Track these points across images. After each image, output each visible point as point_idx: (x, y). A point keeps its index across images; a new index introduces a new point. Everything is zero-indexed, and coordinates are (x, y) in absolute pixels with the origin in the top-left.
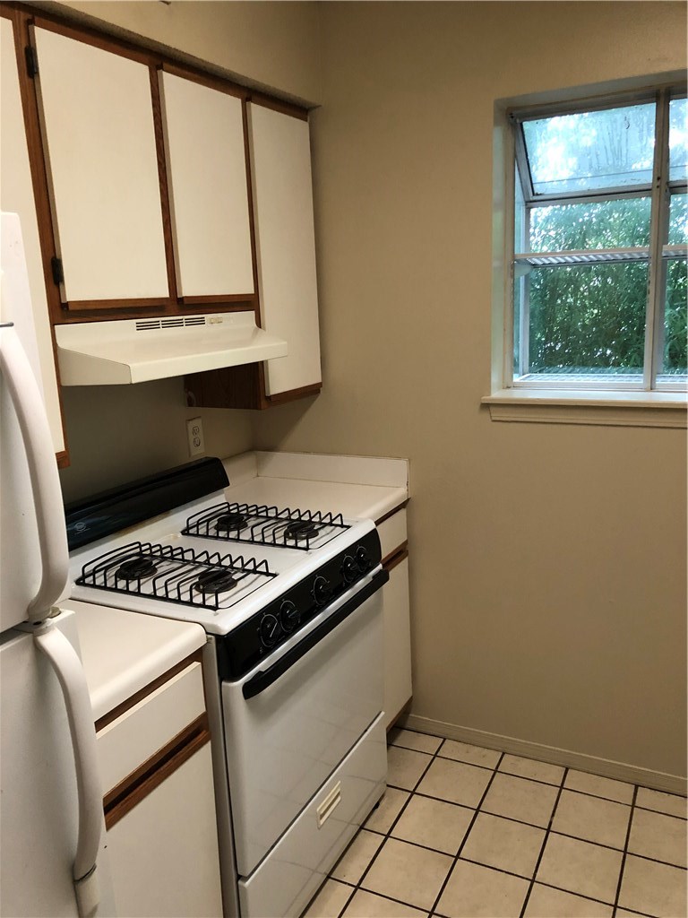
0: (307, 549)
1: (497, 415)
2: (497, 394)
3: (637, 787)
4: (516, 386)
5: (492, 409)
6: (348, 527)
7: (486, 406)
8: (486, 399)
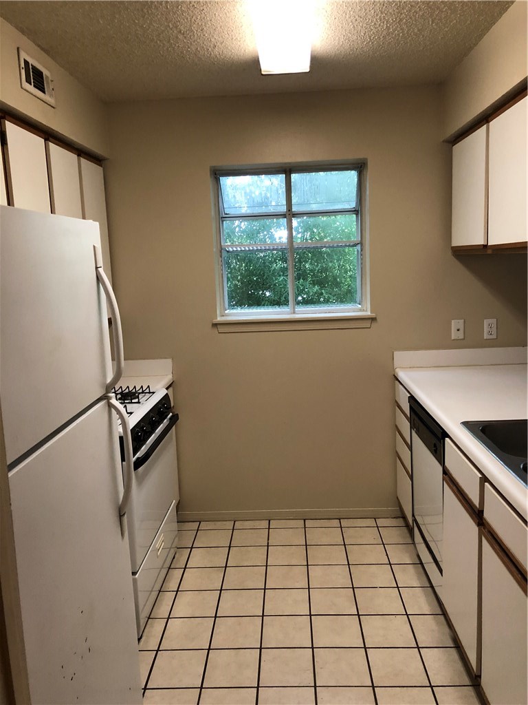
0: (139, 402)
1: (221, 329)
2: (219, 319)
3: (305, 520)
4: (227, 315)
5: (218, 326)
6: (154, 393)
7: (215, 325)
8: (215, 321)
